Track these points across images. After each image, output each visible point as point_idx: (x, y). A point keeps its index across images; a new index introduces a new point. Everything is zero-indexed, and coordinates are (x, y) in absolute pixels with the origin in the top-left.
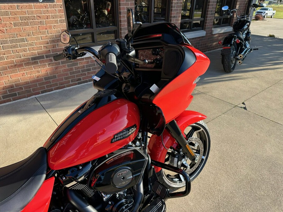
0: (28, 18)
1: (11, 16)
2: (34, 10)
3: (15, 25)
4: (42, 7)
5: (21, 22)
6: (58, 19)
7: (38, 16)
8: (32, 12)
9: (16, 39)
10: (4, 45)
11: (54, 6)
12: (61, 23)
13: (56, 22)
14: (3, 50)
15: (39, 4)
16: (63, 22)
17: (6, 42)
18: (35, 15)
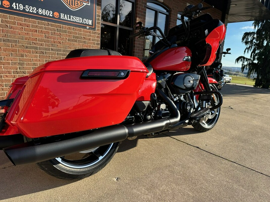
0: (77, 37)
1: (67, 34)
2: (82, 33)
3: (69, 40)
4: (87, 32)
5: (72, 39)
6: (96, 42)
7: (84, 37)
8: (81, 34)
9: (67, 50)
10: (58, 52)
11: (95, 33)
12: (97, 45)
13: (94, 43)
14: (57, 56)
15: (86, 30)
16: (99, 45)
17: (60, 50)
18: (82, 36)
